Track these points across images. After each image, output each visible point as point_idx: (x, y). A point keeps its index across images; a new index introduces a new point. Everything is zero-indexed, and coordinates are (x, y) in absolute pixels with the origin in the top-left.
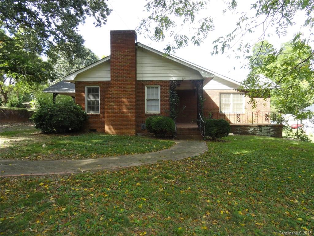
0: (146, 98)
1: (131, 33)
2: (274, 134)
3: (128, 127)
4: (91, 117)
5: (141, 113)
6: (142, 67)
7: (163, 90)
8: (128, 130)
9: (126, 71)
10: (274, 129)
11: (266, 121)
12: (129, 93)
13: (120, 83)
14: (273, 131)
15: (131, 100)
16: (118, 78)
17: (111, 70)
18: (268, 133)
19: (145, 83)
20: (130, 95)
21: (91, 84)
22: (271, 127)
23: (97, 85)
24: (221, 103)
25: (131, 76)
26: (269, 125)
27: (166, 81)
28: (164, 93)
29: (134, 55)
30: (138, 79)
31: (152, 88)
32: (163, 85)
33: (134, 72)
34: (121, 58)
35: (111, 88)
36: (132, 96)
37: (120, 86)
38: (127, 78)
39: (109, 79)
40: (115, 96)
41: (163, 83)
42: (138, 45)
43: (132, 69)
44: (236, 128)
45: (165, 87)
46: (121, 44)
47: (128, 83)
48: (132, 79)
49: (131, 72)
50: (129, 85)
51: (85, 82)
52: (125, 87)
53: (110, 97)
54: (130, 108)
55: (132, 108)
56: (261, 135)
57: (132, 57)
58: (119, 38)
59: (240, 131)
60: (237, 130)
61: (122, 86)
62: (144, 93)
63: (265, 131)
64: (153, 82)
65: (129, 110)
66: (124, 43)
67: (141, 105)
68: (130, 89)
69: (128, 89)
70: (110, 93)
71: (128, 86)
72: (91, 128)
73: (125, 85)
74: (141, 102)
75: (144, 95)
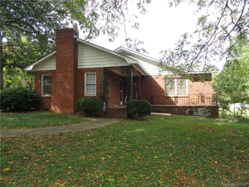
0: (85, 83)
1: (71, 30)
2: (210, 114)
3: (68, 107)
4: (45, 99)
5: (81, 96)
6: (82, 57)
7: (98, 75)
8: (68, 109)
9: (67, 61)
10: (210, 110)
11: (202, 103)
12: (69, 79)
13: (63, 71)
14: (209, 112)
15: (70, 85)
16: (62, 67)
17: (56, 61)
18: (204, 113)
19: (84, 70)
20: (70, 80)
21: (45, 72)
22: (207, 108)
23: (49, 74)
24: (166, 87)
25: (71, 65)
26: (205, 106)
27: (101, 68)
28: (99, 79)
29: (73, 48)
30: (79, 67)
31: (90, 74)
32: (98, 72)
33: (73, 61)
34: (64, 51)
35: (56, 75)
36: (71, 81)
37: (62, 73)
38: (67, 66)
39: (55, 69)
40: (59, 82)
41: (98, 70)
42: (77, 39)
43: (72, 59)
44: (174, 109)
45: (100, 73)
46: (64, 40)
47: (68, 71)
48: (71, 67)
49: (71, 62)
50: (70, 72)
51: (41, 72)
52: (66, 74)
53: (56, 83)
54: (70, 91)
55: (72, 91)
56: (197, 116)
57: (71, 49)
58: (62, 35)
59: (178, 112)
60: (175, 111)
61: (64, 73)
62: (83, 78)
63: (202, 112)
64: (91, 69)
65: (69, 93)
66: (65, 39)
67: (81, 89)
68: (70, 75)
69: (68, 75)
70: (55, 79)
71: (68, 73)
72: (45, 108)
73: (66, 72)
74: (81, 86)
75: (84, 81)
